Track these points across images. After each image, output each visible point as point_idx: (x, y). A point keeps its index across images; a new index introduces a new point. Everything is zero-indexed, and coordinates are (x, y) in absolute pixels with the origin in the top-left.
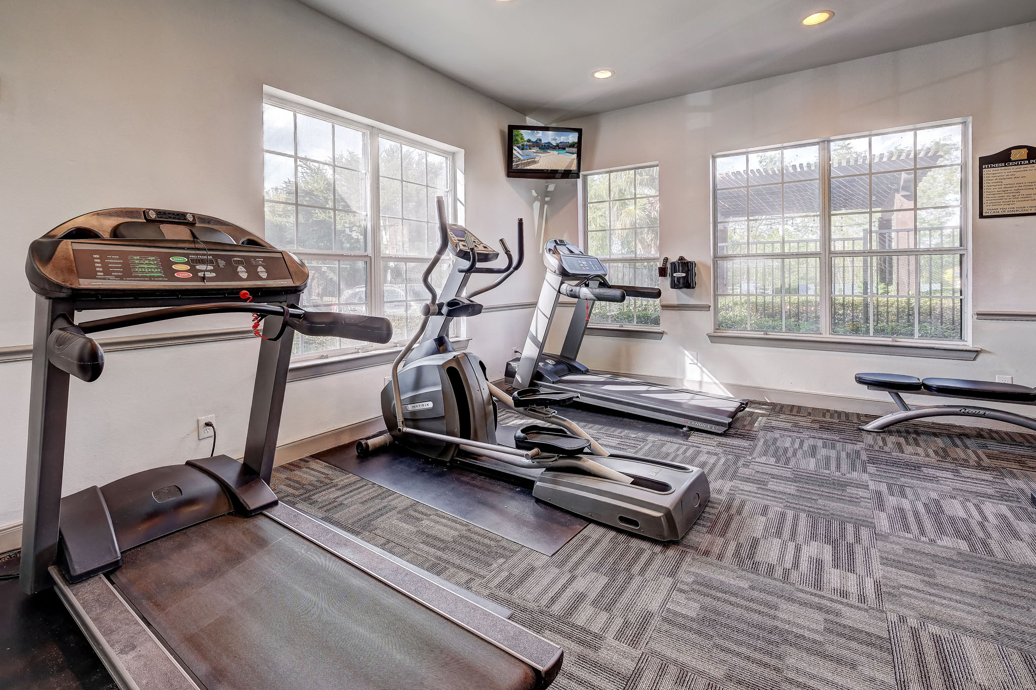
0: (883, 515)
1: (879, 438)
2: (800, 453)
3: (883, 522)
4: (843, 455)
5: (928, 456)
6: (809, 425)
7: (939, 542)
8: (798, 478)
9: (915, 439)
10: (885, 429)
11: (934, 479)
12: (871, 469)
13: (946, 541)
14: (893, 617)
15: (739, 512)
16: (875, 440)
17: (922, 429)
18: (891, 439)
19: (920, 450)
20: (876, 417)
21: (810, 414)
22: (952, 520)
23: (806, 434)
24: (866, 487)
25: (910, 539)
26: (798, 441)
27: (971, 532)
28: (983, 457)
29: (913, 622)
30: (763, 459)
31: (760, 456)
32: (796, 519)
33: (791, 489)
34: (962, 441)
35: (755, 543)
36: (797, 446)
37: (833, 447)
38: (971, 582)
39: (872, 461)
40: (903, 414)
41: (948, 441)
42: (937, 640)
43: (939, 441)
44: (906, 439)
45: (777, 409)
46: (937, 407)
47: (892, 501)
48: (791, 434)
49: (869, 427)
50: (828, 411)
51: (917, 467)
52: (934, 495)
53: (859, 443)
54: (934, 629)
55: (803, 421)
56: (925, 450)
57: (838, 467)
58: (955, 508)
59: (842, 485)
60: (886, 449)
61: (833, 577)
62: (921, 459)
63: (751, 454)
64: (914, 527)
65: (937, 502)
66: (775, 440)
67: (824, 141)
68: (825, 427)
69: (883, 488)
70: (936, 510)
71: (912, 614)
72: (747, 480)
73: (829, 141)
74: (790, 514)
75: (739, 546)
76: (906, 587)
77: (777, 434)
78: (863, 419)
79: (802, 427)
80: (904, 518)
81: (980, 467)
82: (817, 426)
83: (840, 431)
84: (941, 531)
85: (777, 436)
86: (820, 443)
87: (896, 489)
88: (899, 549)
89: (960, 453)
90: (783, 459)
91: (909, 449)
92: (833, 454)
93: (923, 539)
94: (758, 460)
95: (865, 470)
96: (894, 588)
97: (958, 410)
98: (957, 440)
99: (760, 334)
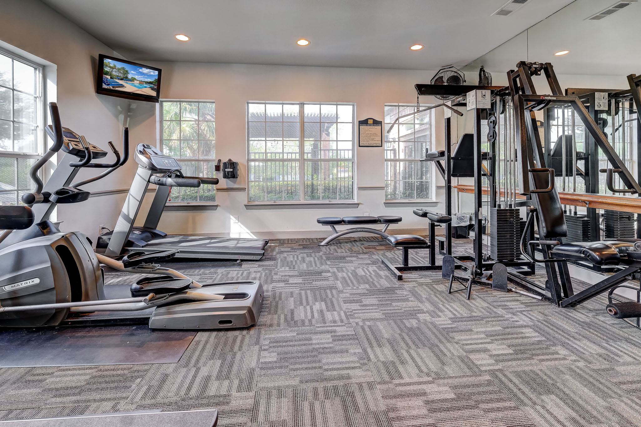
0: (339, 282)
1: (327, 248)
2: (298, 262)
3: (339, 285)
4: (316, 259)
5: (346, 252)
6: (298, 247)
7: (360, 288)
8: (301, 274)
9: (340, 246)
10: (328, 244)
11: (351, 262)
12: (329, 263)
13: (362, 286)
14: (354, 324)
15: (280, 298)
16: (326, 249)
17: (342, 241)
18: (332, 247)
19: (343, 251)
20: (324, 239)
21: (297, 242)
22: (362, 277)
23: (298, 252)
24: (329, 271)
25: (350, 289)
26: (296, 256)
27: (368, 280)
28: (364, 248)
29: (361, 324)
30: (283, 269)
31: (281, 268)
32: (306, 294)
33: (299, 280)
34: (355, 243)
35: (292, 312)
36: (296, 259)
37: (311, 256)
38: (373, 300)
39: (328, 259)
40: (335, 235)
41: (350, 244)
42: (370, 327)
43: (348, 245)
44: (337, 246)
45: (282, 242)
46: (347, 230)
47: (340, 275)
48: (291, 253)
49: (323, 244)
50: (304, 239)
51: (344, 258)
52: (353, 268)
53: (320, 252)
54: (368, 323)
55: (296, 246)
56: (345, 250)
57: (316, 265)
58: (360, 272)
59: (320, 273)
60: (331, 252)
61: (329, 316)
62: (345, 254)
63: (277, 267)
64: (350, 284)
65: (354, 271)
66: (285, 257)
67: (301, 104)
68: (305, 247)
69: (335, 270)
70: (355, 274)
71: (360, 320)
72: (279, 281)
73: (304, 104)
74: (303, 292)
75: (286, 316)
76: (355, 310)
77: (285, 255)
78: (319, 240)
79: (295, 249)
80: (346, 281)
81: (363, 253)
82: (301, 247)
83: (312, 248)
84: (359, 283)
85: (286, 255)
86: (305, 255)
87: (340, 269)
88: (348, 295)
89: (355, 249)
90: (292, 267)
91: (339, 251)
92: (312, 259)
93: (355, 288)
94: (281, 270)
95: (326, 264)
96: (351, 312)
97: (354, 230)
98: (354, 243)
99: (272, 203)
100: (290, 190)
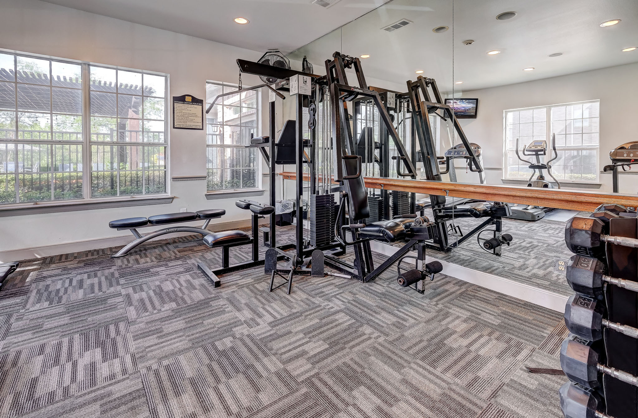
0: (132, 308)
1: (125, 259)
2: (70, 289)
3: (132, 313)
4: (103, 279)
5: (152, 261)
6: (76, 265)
7: (163, 309)
8: (71, 309)
9: (145, 254)
10: (128, 253)
11: (157, 274)
12: (122, 281)
13: (167, 307)
14: (143, 371)
15: (14, 364)
16: (122, 261)
17: (147, 246)
18: (132, 258)
19: (148, 260)
20: (122, 247)
21: (75, 258)
22: (167, 293)
23: (74, 272)
24: (120, 294)
25: (149, 315)
26: (67, 281)
27: (176, 295)
28: (177, 253)
29: (155, 367)
30: (38, 306)
31: (33, 304)
32: (71, 342)
33: (65, 320)
34: (167, 247)
35: (34, 382)
36: (67, 285)
37: (96, 276)
38: (178, 324)
39: (122, 275)
40: (138, 241)
41: (161, 249)
42: (167, 368)
43: (157, 250)
44: (140, 255)
45: (47, 262)
46: (155, 232)
47: (136, 297)
48: (61, 277)
49: (118, 254)
50: (90, 251)
51: (147, 270)
52: (157, 283)
53: (113, 267)
54: (165, 362)
55: (70, 265)
56: (151, 259)
57: (100, 289)
58: (168, 286)
59: (104, 300)
60: (130, 265)
61: (104, 370)
62: (150, 264)
63: (24, 307)
64: (149, 307)
65: (159, 286)
66: (48, 286)
68: (88, 264)
69: (131, 290)
70: (159, 292)
71: (154, 361)
72: (22, 331)
74: (66, 340)
75: (17, 395)
76: (149, 347)
77: (49, 281)
78: (114, 250)
79: (71, 269)
80: (144, 304)
81: (177, 259)
82: (82, 265)
83: (100, 263)
84: (163, 302)
85: (48, 283)
86: (85, 277)
87: (138, 288)
88: (142, 325)
89: (166, 254)
90: (56, 299)
91: (142, 261)
92: (96, 280)
93: (155, 312)
94: (31, 309)
95: (118, 284)
96: (142, 352)
97: (165, 231)
98: (165, 248)
99: (31, 205)
100: (74, 184)
